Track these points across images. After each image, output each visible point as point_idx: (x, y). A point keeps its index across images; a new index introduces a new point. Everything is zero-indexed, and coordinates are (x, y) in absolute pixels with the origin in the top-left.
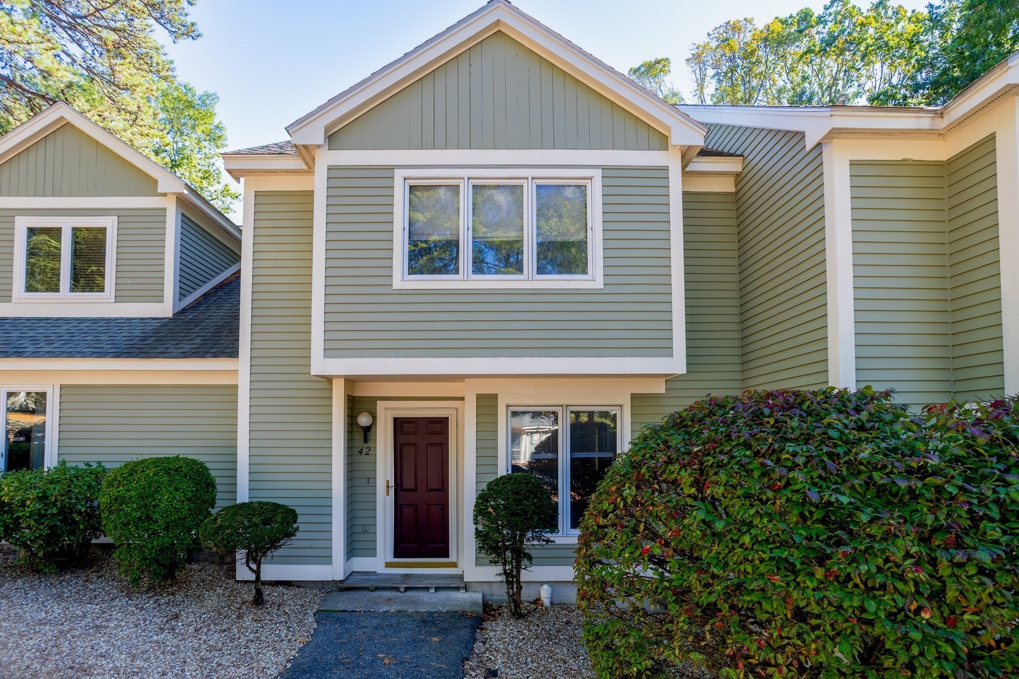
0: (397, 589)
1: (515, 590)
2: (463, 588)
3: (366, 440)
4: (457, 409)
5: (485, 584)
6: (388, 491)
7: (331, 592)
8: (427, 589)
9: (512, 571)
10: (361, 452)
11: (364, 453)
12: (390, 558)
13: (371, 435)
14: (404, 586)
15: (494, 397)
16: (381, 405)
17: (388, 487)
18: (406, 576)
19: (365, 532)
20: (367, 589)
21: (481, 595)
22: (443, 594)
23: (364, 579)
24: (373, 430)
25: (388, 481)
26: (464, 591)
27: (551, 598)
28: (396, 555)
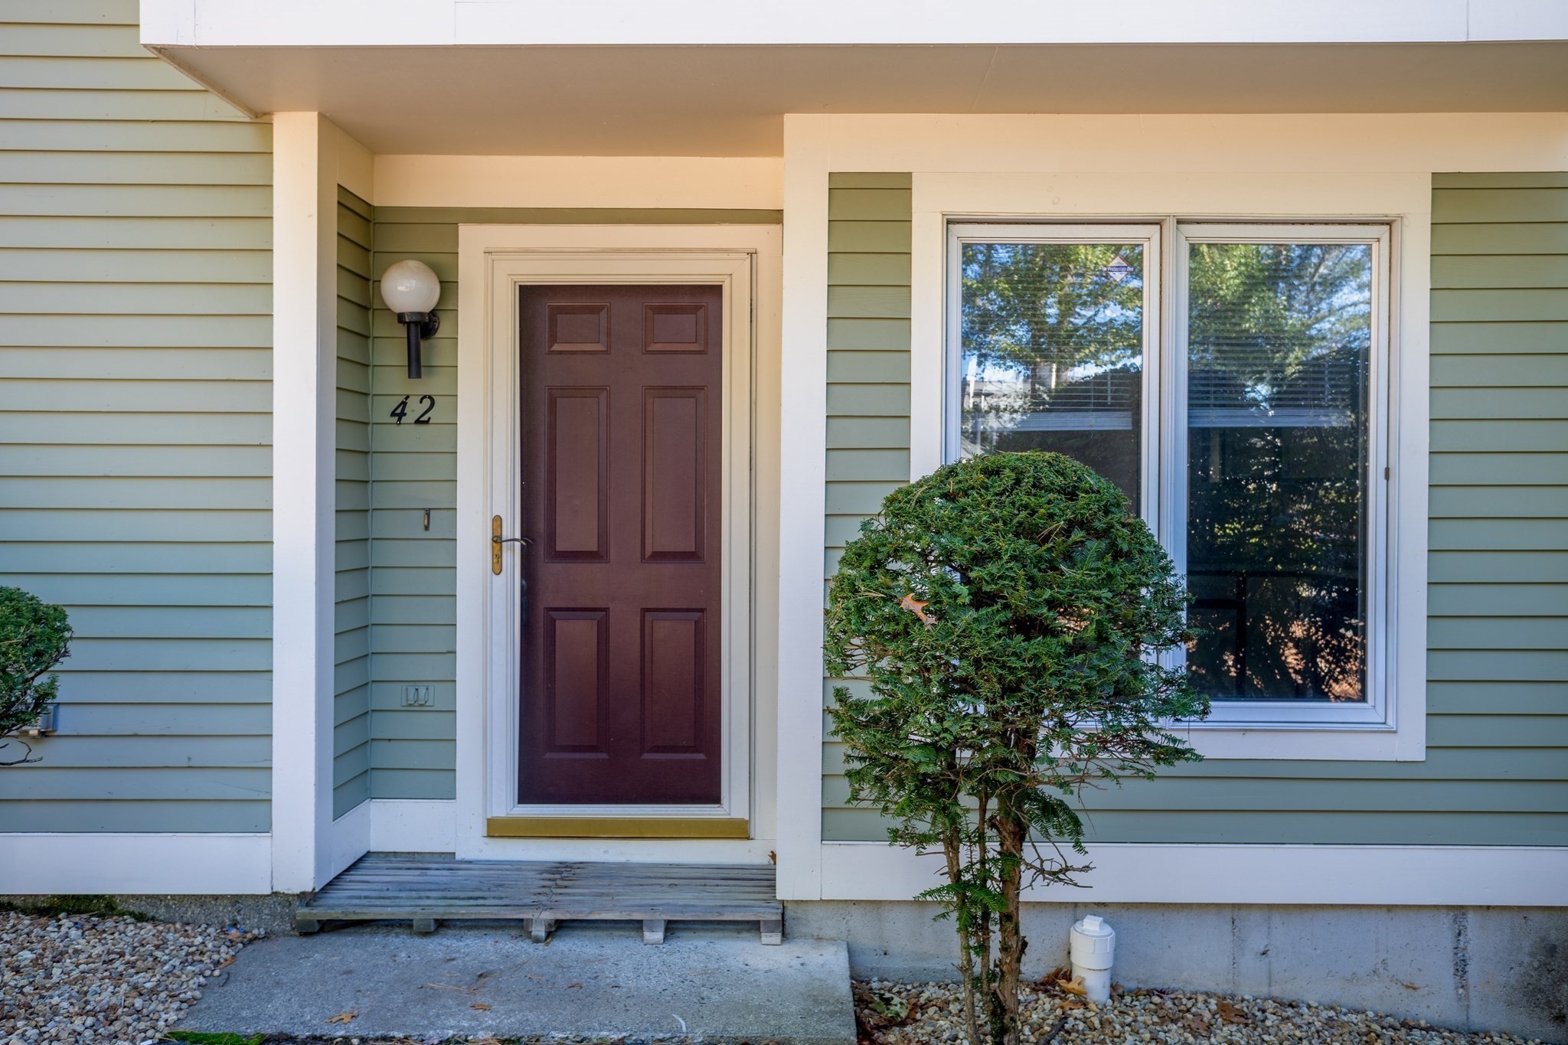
0: (520, 926)
1: (995, 954)
2: (771, 927)
3: (415, 367)
4: (752, 254)
5: (856, 912)
6: (497, 558)
7: (266, 937)
8: (637, 926)
9: (985, 876)
10: (399, 414)
11: (411, 415)
12: (505, 804)
13: (434, 350)
14: (548, 916)
15: (899, 186)
16: (472, 240)
17: (497, 540)
18: (562, 873)
19: (416, 707)
20: (404, 925)
21: (843, 956)
22: (694, 950)
23: (401, 886)
24: (443, 331)
25: (497, 521)
26: (776, 938)
27: (1113, 972)
28: (528, 793)
